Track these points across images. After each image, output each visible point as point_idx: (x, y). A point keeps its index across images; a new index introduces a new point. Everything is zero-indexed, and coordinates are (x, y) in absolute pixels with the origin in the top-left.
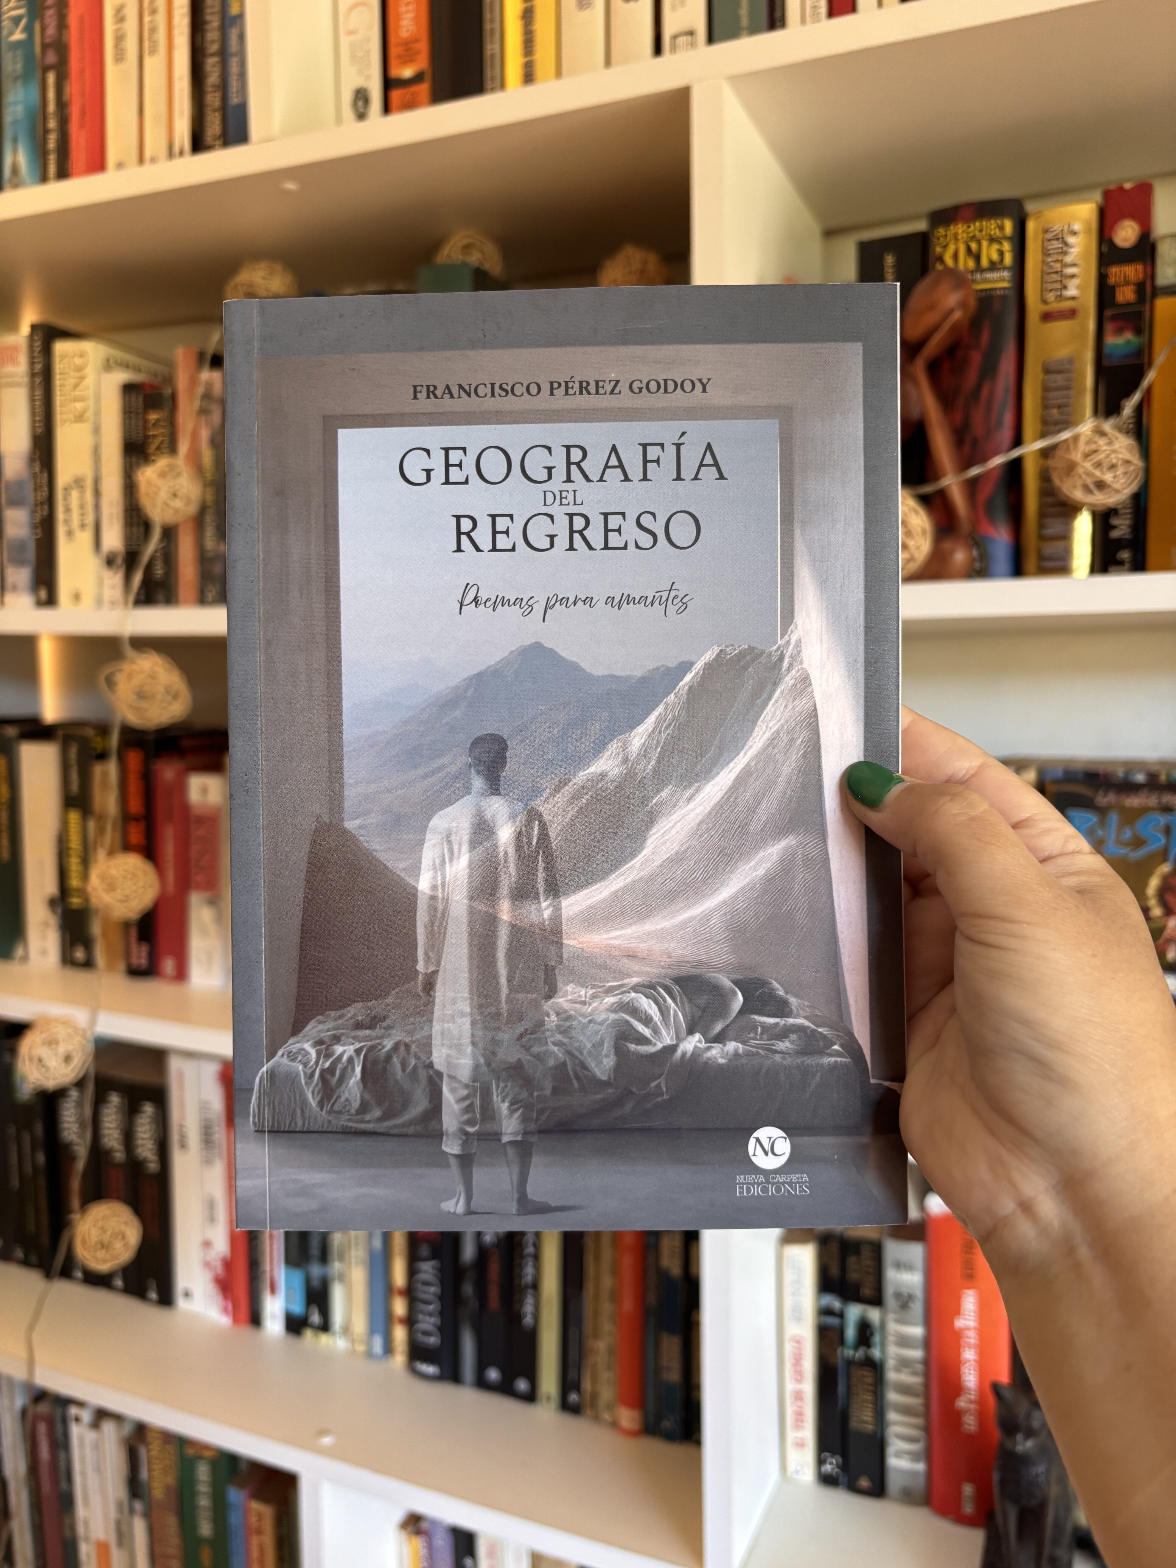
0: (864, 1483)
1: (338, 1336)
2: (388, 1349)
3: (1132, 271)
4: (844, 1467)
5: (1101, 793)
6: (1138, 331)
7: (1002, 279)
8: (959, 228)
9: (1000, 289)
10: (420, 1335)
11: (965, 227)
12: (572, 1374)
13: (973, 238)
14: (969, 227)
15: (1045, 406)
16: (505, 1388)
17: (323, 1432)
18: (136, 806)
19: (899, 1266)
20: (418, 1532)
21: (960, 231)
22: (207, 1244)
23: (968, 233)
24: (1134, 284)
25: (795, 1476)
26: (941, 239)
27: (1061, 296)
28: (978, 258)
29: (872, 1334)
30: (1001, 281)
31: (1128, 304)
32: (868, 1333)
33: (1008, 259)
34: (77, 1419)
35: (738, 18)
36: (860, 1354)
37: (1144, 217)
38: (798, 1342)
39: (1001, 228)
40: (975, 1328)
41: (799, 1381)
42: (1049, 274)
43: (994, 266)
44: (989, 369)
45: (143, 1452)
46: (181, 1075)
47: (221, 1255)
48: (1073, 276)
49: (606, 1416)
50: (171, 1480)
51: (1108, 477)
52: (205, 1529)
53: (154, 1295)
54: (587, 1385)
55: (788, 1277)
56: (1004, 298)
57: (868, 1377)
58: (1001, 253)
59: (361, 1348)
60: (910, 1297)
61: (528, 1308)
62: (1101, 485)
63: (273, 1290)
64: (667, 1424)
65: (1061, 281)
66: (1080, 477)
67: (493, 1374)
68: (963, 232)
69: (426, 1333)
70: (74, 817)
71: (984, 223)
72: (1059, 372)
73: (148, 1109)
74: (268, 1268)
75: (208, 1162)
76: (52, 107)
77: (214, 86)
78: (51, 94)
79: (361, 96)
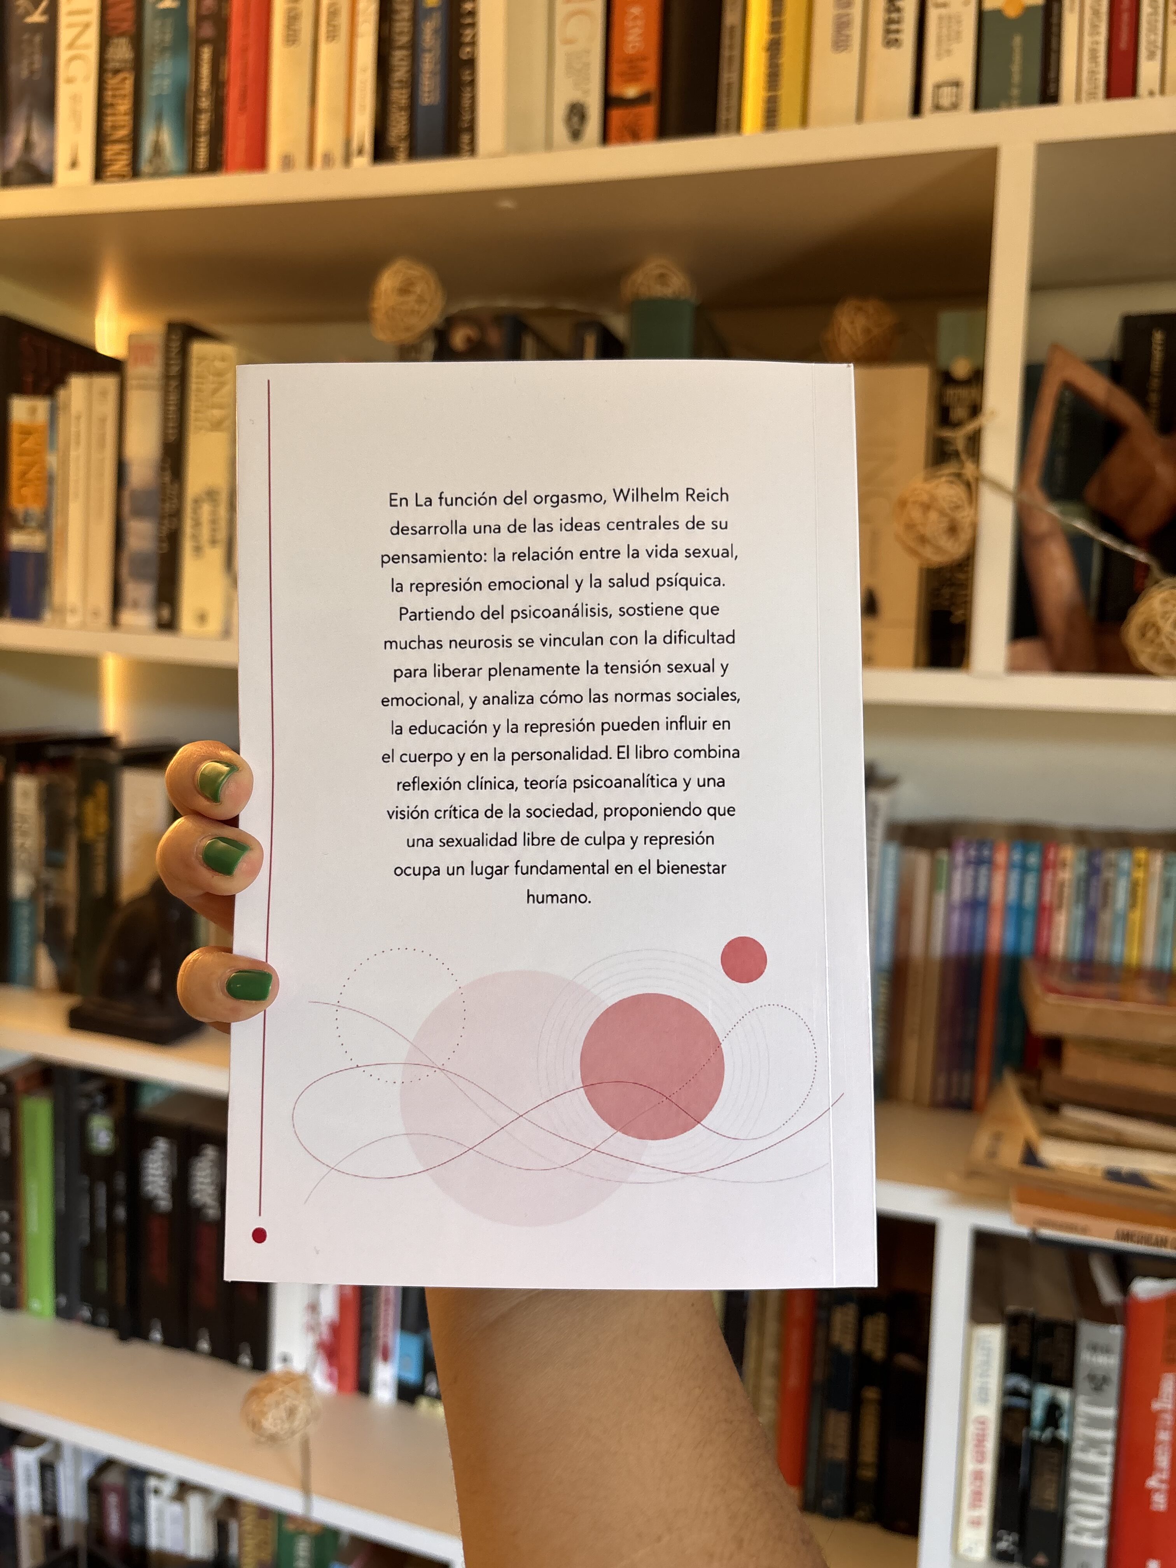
0: (1041, 1560)
4: (1021, 1544)
19: (1095, 1348)
22: (311, 1308)
25: (967, 1553)
29: (1061, 1415)
32: (1057, 1414)
34: (156, 1492)
35: (1008, 88)
36: (1046, 1435)
38: (983, 1423)
40: (1172, 1411)
41: (979, 1461)
45: (233, 1527)
47: (329, 1320)
50: (265, 1555)
53: (246, 1360)
55: (977, 1357)
57: (1052, 1457)
60: (1105, 1380)
63: (385, 1357)
64: (828, 1502)
74: (381, 1334)
76: (205, 85)
77: (401, 81)
78: (205, 70)
79: (577, 113)
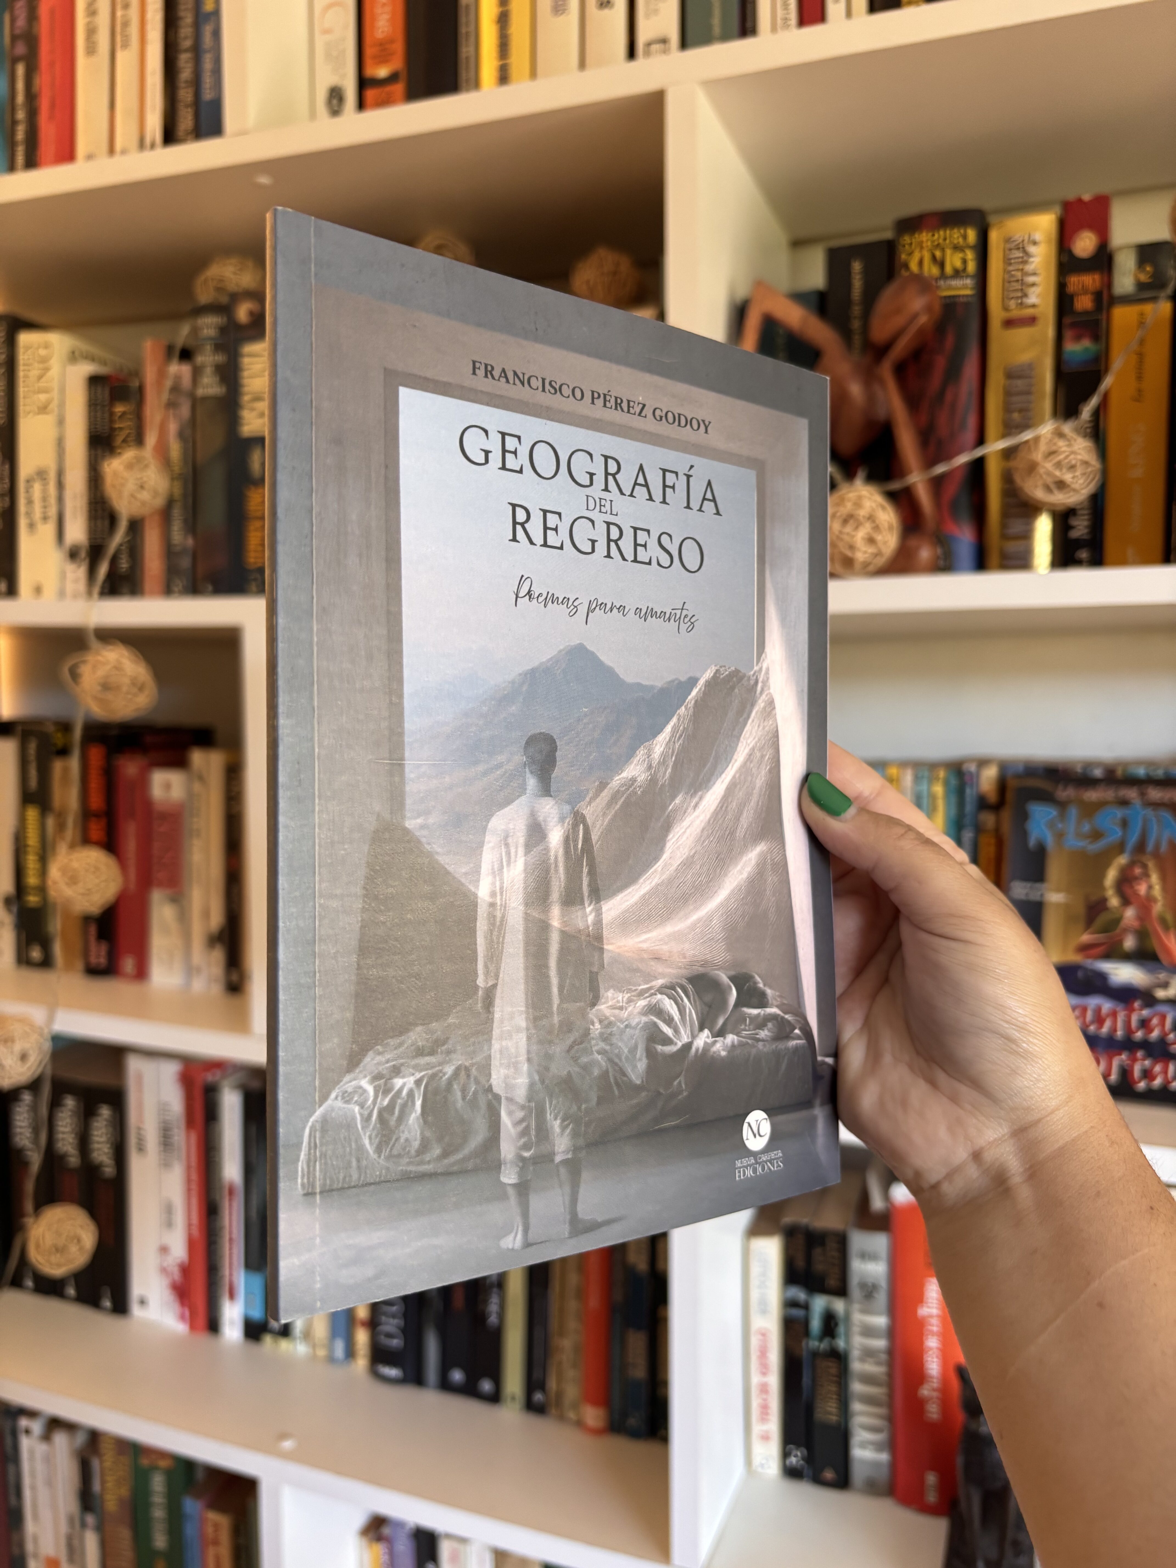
0: (829, 1475)
1: (298, 1341)
2: (350, 1353)
3: (1090, 281)
4: (809, 1460)
5: (1060, 787)
6: (1096, 338)
7: (965, 287)
8: (925, 237)
9: (964, 296)
10: (382, 1337)
11: (930, 234)
12: (536, 1375)
13: (938, 245)
14: (933, 235)
15: (1008, 408)
16: (469, 1390)
17: (283, 1436)
18: (97, 802)
19: (865, 1256)
20: (379, 1538)
21: (924, 239)
22: (164, 1250)
23: (933, 242)
24: (1093, 293)
25: (760, 1470)
26: (907, 246)
27: (1021, 304)
28: (942, 265)
29: (836, 1324)
30: (964, 288)
31: (1086, 313)
32: (832, 1325)
33: (971, 267)
34: (27, 1432)
35: (709, 28)
36: (824, 1346)
37: (1102, 228)
38: (764, 1335)
39: (965, 237)
40: (938, 1316)
41: (764, 1374)
42: (1009, 282)
43: (958, 274)
44: (953, 373)
45: (96, 1464)
46: (140, 1078)
47: (179, 1261)
48: (1033, 285)
49: (572, 1415)
50: (125, 1492)
51: (1068, 477)
52: (160, 1541)
53: (107, 1304)
54: (552, 1384)
55: (755, 1269)
56: (967, 305)
57: (832, 1367)
58: (964, 262)
59: (322, 1353)
60: (875, 1287)
61: (493, 1307)
62: (1061, 485)
63: (232, 1296)
64: (632, 1422)
65: (1022, 290)
66: (1041, 476)
67: (457, 1376)
68: (927, 240)
69: (389, 1336)
70: (32, 814)
71: (948, 232)
72: (1019, 377)
73: (105, 1112)
74: (227, 1272)
75: (166, 1165)
76: (20, 98)
77: (186, 82)
78: (20, 85)
79: (335, 96)
